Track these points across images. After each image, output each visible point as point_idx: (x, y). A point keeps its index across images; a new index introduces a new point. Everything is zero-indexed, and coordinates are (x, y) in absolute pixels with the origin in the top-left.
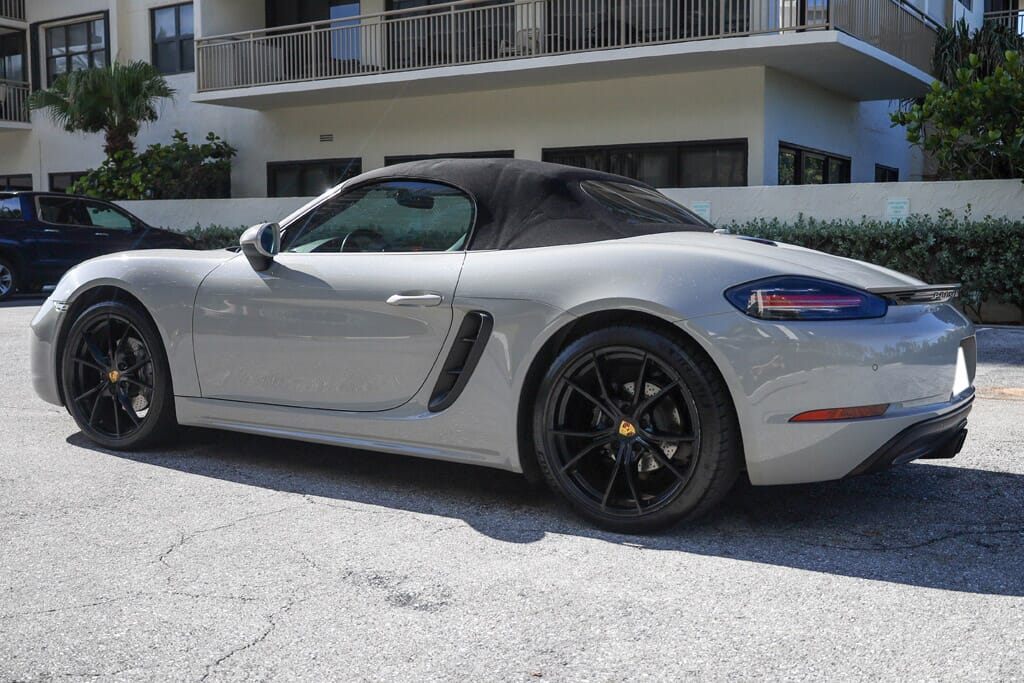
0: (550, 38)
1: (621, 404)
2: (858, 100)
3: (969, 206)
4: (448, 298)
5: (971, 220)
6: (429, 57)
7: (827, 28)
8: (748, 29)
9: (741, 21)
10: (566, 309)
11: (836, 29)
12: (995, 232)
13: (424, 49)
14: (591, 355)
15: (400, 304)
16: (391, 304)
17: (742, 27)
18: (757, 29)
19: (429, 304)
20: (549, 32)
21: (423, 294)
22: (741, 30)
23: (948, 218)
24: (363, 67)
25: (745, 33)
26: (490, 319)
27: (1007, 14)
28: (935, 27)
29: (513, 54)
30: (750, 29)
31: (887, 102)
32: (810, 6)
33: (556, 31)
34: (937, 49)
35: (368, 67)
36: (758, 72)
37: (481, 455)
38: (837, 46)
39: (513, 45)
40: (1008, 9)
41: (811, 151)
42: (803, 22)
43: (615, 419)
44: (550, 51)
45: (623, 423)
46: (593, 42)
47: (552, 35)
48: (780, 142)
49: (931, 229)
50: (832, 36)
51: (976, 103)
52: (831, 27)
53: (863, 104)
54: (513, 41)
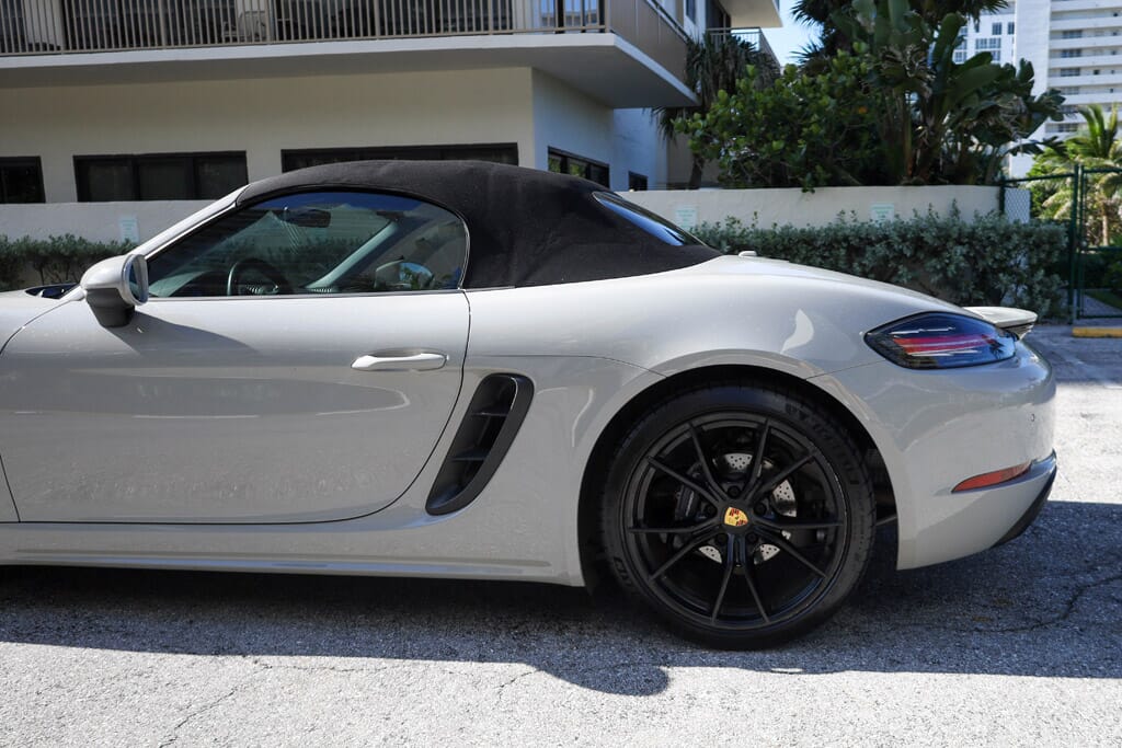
0: (280, 23)
1: (726, 486)
2: (612, 107)
3: (755, 214)
4: (459, 357)
5: (759, 227)
6: (123, 36)
7: (602, 31)
8: (511, 28)
9: (504, 18)
10: (649, 367)
11: (612, 32)
12: (783, 240)
13: (115, 27)
14: (687, 426)
15: (374, 369)
16: (359, 369)
17: (504, 24)
18: (521, 27)
19: (424, 367)
20: (280, 17)
21: (412, 355)
22: (504, 27)
23: (734, 226)
24: (30, 45)
25: (508, 31)
26: (527, 385)
27: (722, 32)
28: (685, 39)
29: (235, 40)
30: (514, 27)
31: (641, 110)
32: (567, 8)
33: (287, 16)
34: (688, 60)
35: (37, 45)
36: (526, 73)
37: (515, 567)
38: (614, 51)
39: (234, 29)
40: (722, 26)
41: (576, 158)
42: (561, 24)
43: (719, 505)
44: (281, 38)
45: (730, 509)
46: (334, 30)
47: (283, 20)
48: (549, 148)
49: (722, 237)
50: (608, 39)
51: (759, 114)
52: (608, 29)
53: (618, 112)
54: (233, 22)
